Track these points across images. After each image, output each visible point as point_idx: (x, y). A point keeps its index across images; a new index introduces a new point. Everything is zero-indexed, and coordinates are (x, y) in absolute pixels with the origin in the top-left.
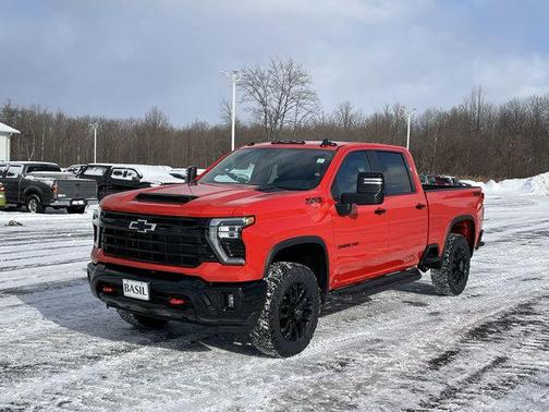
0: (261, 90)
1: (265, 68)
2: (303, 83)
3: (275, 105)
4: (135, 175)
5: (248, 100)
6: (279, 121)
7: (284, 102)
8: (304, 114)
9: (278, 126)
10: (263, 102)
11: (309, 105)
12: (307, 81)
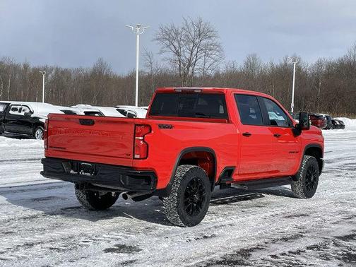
0: (176, 44)
1: (179, 25)
2: (210, 37)
3: (188, 56)
4: (28, 111)
5: (165, 52)
6: (191, 68)
7: (195, 52)
8: (210, 63)
9: (190, 73)
10: (177, 53)
11: (215, 55)
12: (214, 36)
